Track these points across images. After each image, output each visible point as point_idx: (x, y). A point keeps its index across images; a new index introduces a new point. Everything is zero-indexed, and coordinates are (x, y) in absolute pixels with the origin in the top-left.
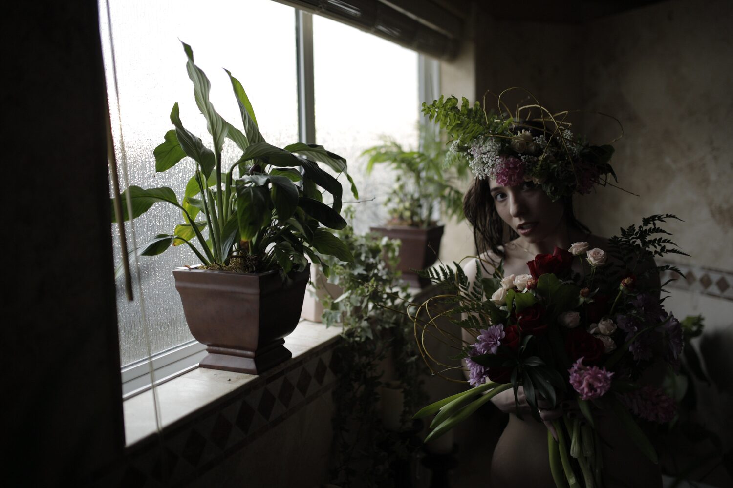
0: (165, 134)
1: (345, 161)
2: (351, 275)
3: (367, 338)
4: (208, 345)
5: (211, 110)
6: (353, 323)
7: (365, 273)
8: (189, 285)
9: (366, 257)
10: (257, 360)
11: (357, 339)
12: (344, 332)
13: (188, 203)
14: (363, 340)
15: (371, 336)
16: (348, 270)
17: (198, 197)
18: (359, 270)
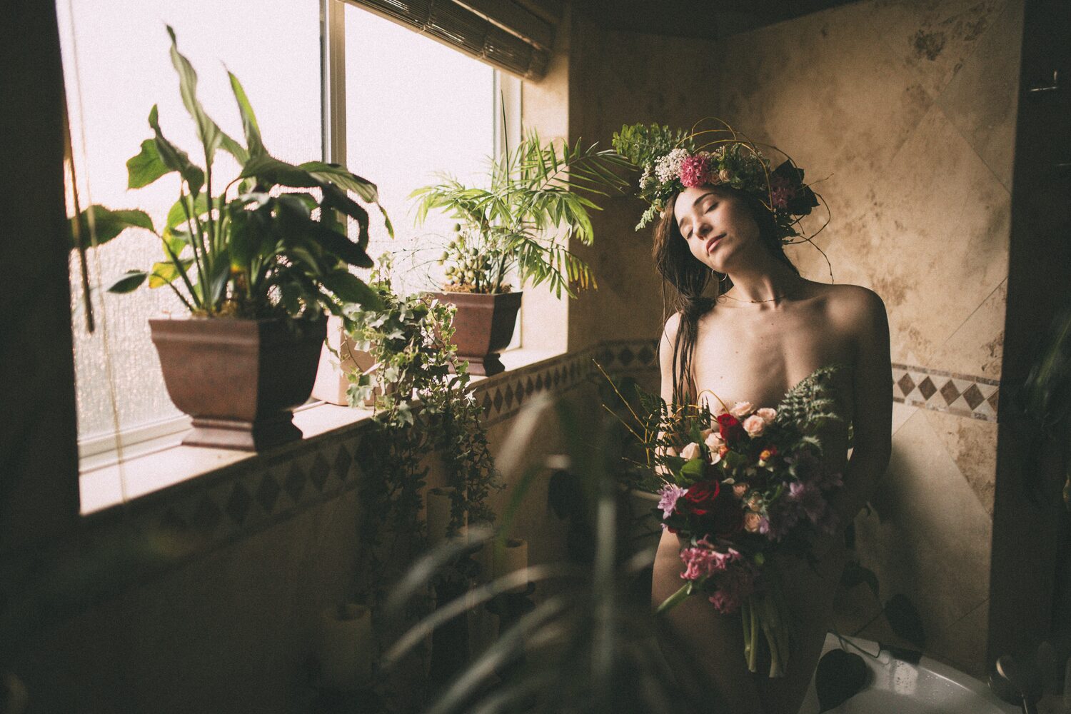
0: (141, 142)
1: (375, 187)
2: (386, 340)
3: (407, 424)
4: (195, 417)
5: (200, 112)
6: (387, 404)
7: (403, 338)
8: (169, 336)
9: (405, 319)
10: (256, 433)
11: (394, 424)
12: (376, 415)
13: (170, 234)
14: (401, 425)
15: (411, 421)
16: (382, 335)
17: (183, 227)
18: (397, 334)
